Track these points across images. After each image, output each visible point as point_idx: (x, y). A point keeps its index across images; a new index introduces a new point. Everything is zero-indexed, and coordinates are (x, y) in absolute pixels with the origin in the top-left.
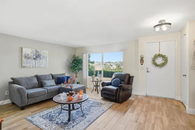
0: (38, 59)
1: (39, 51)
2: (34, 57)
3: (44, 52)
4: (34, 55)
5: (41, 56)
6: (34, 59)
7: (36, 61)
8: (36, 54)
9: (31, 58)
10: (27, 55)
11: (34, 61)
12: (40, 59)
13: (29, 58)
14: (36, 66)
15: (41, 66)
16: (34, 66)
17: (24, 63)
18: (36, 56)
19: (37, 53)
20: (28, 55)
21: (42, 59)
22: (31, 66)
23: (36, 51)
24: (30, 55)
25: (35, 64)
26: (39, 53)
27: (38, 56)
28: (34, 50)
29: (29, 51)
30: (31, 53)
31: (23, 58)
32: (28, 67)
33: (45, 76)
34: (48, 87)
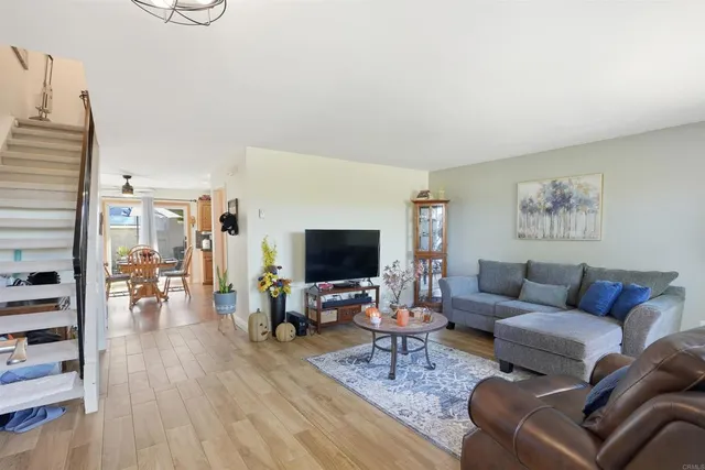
0: (561, 211)
1: (565, 181)
2: (549, 205)
3: (582, 182)
4: (547, 200)
5: (572, 201)
6: (549, 211)
7: (555, 219)
8: (554, 194)
9: (539, 210)
10: (528, 201)
11: (547, 219)
12: (569, 208)
13: (532, 211)
14: (555, 232)
15: (572, 234)
16: (547, 233)
17: (521, 225)
18: (553, 202)
19: (558, 193)
20: (531, 201)
21: (574, 209)
22: (540, 236)
23: (555, 186)
24: (535, 202)
25: (552, 227)
26: (566, 191)
27: (560, 201)
28: (548, 182)
29: (532, 190)
30: (539, 196)
31: (519, 212)
32: (530, 236)
33: (549, 267)
34: (528, 302)
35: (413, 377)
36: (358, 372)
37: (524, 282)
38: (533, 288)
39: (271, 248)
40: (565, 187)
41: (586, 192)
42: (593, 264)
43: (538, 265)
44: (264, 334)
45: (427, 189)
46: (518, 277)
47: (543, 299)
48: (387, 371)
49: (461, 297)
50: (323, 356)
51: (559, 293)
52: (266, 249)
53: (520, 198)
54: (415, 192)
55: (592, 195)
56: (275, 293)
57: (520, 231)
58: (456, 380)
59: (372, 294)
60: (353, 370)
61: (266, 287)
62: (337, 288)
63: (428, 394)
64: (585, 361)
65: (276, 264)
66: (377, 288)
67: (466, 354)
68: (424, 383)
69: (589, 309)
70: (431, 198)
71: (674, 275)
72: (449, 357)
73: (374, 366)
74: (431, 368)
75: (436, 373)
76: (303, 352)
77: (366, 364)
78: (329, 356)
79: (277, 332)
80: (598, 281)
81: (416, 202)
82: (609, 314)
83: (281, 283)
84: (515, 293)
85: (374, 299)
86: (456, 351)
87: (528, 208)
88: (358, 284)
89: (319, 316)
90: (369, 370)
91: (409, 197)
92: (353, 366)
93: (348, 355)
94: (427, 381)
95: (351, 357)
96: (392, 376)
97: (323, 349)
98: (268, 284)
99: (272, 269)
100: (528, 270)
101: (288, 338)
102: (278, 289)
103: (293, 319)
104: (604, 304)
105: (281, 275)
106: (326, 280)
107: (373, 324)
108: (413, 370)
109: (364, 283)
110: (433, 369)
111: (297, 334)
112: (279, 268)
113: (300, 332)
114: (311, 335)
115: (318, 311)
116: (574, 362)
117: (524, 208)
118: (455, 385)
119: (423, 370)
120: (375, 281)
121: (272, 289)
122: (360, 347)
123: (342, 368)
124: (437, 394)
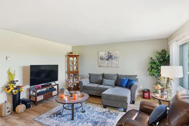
0: (110, 60)
1: (111, 52)
2: (107, 58)
3: (115, 53)
4: (107, 56)
5: (113, 57)
6: (107, 59)
7: (109, 62)
9: (105, 59)
10: (102, 57)
11: (107, 61)
12: (112, 59)
13: (103, 59)
14: (109, 65)
15: (113, 66)
16: (107, 65)
17: (100, 63)
18: (108, 57)
19: (109, 55)
20: (102, 56)
22: (105, 66)
23: (108, 53)
24: (104, 57)
26: (111, 54)
27: (110, 57)
28: (107, 52)
29: (103, 54)
30: (104, 55)
31: (99, 59)
32: (102, 66)
33: (109, 75)
34: (105, 85)
35: (79, 117)
36: (59, 120)
37: (103, 79)
38: (106, 81)
39: (12, 73)
40: (111, 53)
41: (116, 55)
42: (120, 74)
43: (106, 75)
44: (9, 112)
45: (71, 52)
46: (101, 78)
47: (109, 84)
48: (70, 117)
49: (86, 85)
50: (42, 116)
51: (113, 82)
52: (10, 74)
53: (100, 56)
54: (68, 52)
55: (117, 56)
56: (15, 92)
57: (100, 65)
58: (93, 115)
59: (56, 87)
60: (56, 119)
61: (10, 90)
62: (43, 87)
63: (87, 123)
64: (127, 102)
65: (15, 79)
66: (58, 85)
67: (91, 104)
68: (84, 118)
69: (121, 86)
70: (73, 54)
71: (136, 76)
72: (87, 106)
73: (64, 116)
74: (83, 112)
75: (86, 113)
76: (32, 116)
77: (60, 116)
78: (44, 116)
79: (17, 109)
80: (122, 78)
81: (69, 56)
82: (126, 87)
83: (18, 88)
84: (101, 83)
85: (57, 89)
86: (88, 103)
87: (102, 59)
88: (50, 84)
89: (36, 99)
90: (63, 118)
91: (66, 54)
92: (55, 118)
93: (52, 113)
94: (84, 117)
95: (53, 114)
96: (73, 119)
97: (40, 113)
98: (12, 89)
99: (13, 82)
100: (103, 76)
101: (23, 111)
102: (16, 91)
103: (24, 102)
104: (125, 84)
105: (18, 84)
106: (38, 84)
107: (65, 101)
108: (78, 114)
109: (53, 84)
110: (85, 112)
111: (27, 108)
112: (17, 81)
113: (28, 107)
114: (33, 107)
115: (36, 97)
116: (125, 103)
117: (101, 58)
118: (93, 117)
119: (81, 113)
120: (57, 82)
121: (14, 91)
122: (55, 108)
123: (51, 120)
124: (90, 122)
